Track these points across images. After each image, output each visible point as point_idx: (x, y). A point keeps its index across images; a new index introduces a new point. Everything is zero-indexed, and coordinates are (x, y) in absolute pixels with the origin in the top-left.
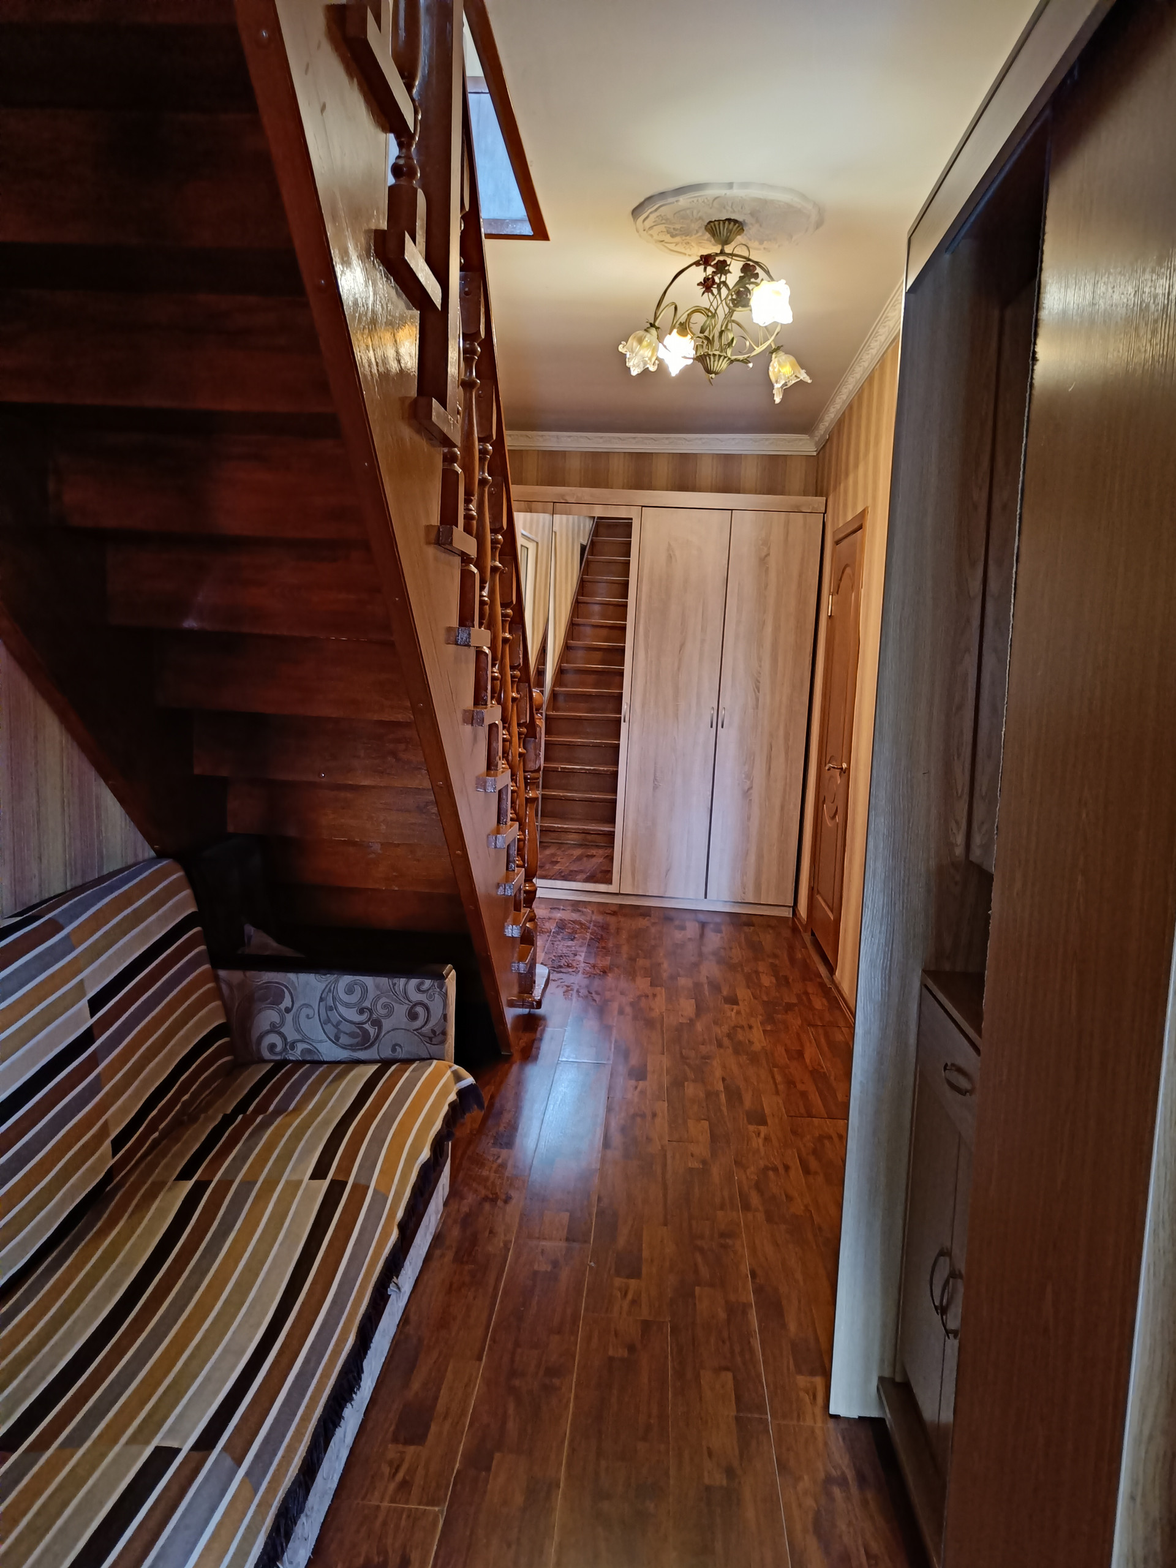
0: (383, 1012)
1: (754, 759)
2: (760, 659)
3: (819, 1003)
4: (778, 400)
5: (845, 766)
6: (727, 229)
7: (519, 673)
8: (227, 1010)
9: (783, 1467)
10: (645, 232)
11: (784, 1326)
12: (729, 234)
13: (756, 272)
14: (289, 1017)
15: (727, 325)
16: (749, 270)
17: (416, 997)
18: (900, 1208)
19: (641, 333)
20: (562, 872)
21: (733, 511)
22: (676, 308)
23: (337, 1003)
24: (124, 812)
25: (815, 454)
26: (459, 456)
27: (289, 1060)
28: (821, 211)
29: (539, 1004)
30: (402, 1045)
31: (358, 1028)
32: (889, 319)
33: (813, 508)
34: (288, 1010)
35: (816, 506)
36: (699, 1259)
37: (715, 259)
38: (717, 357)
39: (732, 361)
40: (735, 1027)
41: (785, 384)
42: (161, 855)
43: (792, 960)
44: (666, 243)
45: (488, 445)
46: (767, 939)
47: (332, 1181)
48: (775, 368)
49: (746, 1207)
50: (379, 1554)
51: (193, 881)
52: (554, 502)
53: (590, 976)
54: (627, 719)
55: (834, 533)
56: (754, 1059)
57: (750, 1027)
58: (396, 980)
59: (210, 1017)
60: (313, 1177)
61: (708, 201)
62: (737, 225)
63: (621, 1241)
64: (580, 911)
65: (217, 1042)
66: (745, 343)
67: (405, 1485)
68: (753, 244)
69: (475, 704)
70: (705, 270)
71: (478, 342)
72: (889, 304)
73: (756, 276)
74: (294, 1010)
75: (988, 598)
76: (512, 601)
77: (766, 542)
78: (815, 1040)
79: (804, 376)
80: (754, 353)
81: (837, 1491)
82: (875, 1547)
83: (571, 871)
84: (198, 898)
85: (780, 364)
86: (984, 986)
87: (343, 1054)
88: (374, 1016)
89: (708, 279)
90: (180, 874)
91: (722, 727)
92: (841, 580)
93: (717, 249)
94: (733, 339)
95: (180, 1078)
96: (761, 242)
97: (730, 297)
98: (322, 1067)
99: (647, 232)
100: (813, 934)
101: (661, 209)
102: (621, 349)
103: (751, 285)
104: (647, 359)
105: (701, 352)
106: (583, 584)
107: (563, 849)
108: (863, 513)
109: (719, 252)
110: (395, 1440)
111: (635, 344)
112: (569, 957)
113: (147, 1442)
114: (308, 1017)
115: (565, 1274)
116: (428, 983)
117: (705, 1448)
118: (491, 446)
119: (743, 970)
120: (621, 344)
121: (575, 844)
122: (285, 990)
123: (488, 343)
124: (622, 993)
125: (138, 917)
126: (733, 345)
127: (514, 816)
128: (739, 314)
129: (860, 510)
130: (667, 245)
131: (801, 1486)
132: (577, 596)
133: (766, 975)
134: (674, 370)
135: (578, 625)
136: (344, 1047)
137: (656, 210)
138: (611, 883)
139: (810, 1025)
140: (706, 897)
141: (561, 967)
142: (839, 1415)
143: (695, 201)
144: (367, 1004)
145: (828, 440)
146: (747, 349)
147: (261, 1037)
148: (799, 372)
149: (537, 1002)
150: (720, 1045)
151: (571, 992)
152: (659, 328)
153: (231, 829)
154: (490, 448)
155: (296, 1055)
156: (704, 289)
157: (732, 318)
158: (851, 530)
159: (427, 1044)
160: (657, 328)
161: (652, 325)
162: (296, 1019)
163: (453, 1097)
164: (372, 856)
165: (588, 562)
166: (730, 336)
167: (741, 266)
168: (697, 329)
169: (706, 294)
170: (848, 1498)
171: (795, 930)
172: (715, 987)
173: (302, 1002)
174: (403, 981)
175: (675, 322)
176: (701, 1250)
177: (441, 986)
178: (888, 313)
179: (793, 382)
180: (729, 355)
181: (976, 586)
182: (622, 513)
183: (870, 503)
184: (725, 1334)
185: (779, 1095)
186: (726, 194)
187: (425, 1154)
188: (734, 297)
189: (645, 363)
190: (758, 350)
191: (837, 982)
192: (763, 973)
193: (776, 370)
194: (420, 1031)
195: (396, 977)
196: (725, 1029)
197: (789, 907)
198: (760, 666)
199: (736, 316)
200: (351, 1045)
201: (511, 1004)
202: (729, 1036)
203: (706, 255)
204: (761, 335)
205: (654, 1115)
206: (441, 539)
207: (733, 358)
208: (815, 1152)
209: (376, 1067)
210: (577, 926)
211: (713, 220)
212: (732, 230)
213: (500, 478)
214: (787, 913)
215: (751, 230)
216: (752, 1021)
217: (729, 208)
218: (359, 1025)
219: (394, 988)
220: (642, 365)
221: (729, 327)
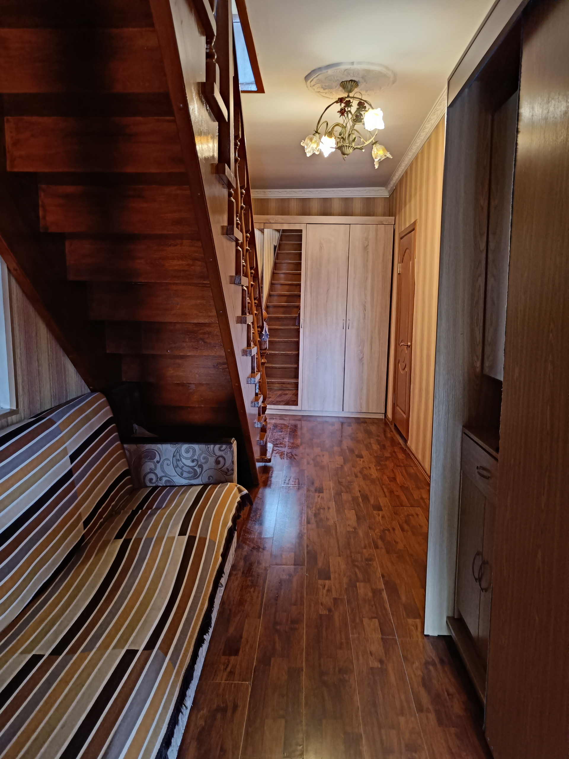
0: (203, 461)
1: (364, 343)
2: (365, 295)
3: (401, 456)
4: (376, 167)
5: (409, 344)
6: (351, 85)
7: (257, 301)
8: (129, 464)
9: (406, 658)
10: (311, 87)
11: (399, 597)
12: (351, 87)
13: (364, 106)
14: (159, 465)
15: (352, 131)
16: (361, 105)
17: (218, 453)
18: (455, 537)
19: (311, 136)
20: (273, 402)
21: (351, 225)
22: (327, 124)
23: (181, 457)
24: (76, 370)
25: (388, 196)
26: (233, 194)
27: (159, 486)
28: (395, 75)
29: (270, 461)
30: (213, 476)
31: (192, 469)
32: (426, 128)
33: (389, 222)
34: (158, 462)
35: (390, 221)
36: (357, 570)
37: (345, 100)
38: (348, 147)
39: (355, 149)
40: (362, 468)
41: (380, 160)
42: (93, 391)
43: (385, 436)
44: (321, 93)
45: (243, 190)
46: (373, 429)
47: (189, 536)
48: (375, 151)
49: (377, 547)
50: (223, 703)
51: (111, 402)
52: (264, 223)
53: (292, 448)
54: (303, 327)
55: (399, 234)
56: (373, 481)
57: (370, 468)
58: (209, 446)
59: (121, 467)
60: (180, 534)
61: (342, 71)
62: (355, 83)
63: (320, 565)
64: (283, 419)
65: (125, 478)
66: (361, 140)
67: (232, 673)
68: (363, 92)
69: (242, 315)
70: (341, 104)
71: (239, 140)
72: (426, 121)
73: (365, 107)
74: (161, 462)
75: (489, 251)
76: (254, 266)
77: (367, 239)
78: (401, 473)
79: (389, 155)
80: (365, 145)
81: (431, 668)
82: (452, 690)
83: (277, 401)
84: (114, 410)
85: (377, 149)
86: (500, 424)
87: (184, 482)
88: (199, 463)
89: (343, 109)
90: (104, 399)
91: (348, 329)
92: (404, 256)
93: (346, 95)
94: (355, 138)
95: (111, 494)
96: (367, 91)
97: (353, 118)
98: (175, 488)
99: (312, 87)
100: (395, 426)
101: (319, 76)
102: (302, 144)
103: (363, 112)
104: (315, 148)
105: (340, 145)
106: (276, 264)
107: (272, 391)
108: (415, 223)
109: (347, 96)
110: (224, 654)
111: (309, 141)
112: (280, 439)
113: (123, 648)
114: (168, 465)
115: (295, 580)
116: (224, 447)
117: (369, 652)
118: (244, 190)
119: (364, 443)
120: (302, 141)
121: (278, 389)
122: (156, 452)
123: (242, 141)
124: (308, 455)
125: (88, 419)
126: (356, 141)
127: (257, 370)
128: (358, 126)
129: (412, 221)
130: (322, 94)
131: (415, 666)
132: (273, 270)
133: (375, 444)
134: (326, 154)
135: (274, 284)
136: (185, 478)
137: (317, 76)
138: (297, 405)
139: (397, 466)
140: (343, 411)
141: (277, 444)
142: (429, 635)
143: (336, 72)
144: (196, 457)
145: (395, 189)
146: (362, 143)
147: (146, 475)
148: (387, 154)
149: (269, 459)
150: (356, 476)
151: (283, 455)
152: (320, 133)
153: (124, 380)
154: (244, 191)
155: (162, 483)
156: (340, 114)
157: (354, 128)
158: (409, 231)
159: (225, 476)
160: (319, 133)
161: (317, 132)
162: (162, 466)
163: (238, 499)
164: (191, 391)
165: (278, 253)
166: (354, 136)
167: (358, 103)
168: (337, 134)
169: (342, 116)
170: (436, 670)
171: (386, 424)
172: (352, 451)
173: (164, 458)
174: (212, 446)
175: (327, 131)
176: (357, 567)
177: (231, 447)
178: (425, 125)
179: (384, 158)
180: (353, 146)
181: (483, 246)
182: (297, 227)
183: (418, 217)
184: (373, 603)
185: (386, 497)
186: (350, 68)
187: (230, 524)
188: (355, 118)
189: (313, 151)
190: (367, 143)
191: (409, 446)
192: (373, 443)
193: (375, 153)
194: (221, 469)
195: (209, 445)
196: (358, 469)
197: (383, 413)
198: (366, 299)
199: (356, 127)
200: (189, 477)
201: (259, 461)
202: (360, 472)
203: (341, 98)
204: (368, 135)
205: (329, 508)
206: (228, 231)
207: (355, 147)
208: (406, 522)
209: (201, 487)
210: (283, 426)
211: (344, 81)
212: (353, 85)
213: (248, 207)
214: (382, 417)
215: (362, 86)
216: (371, 465)
217: (352, 75)
218: (192, 467)
219: (208, 450)
220: (312, 152)
221: (353, 132)
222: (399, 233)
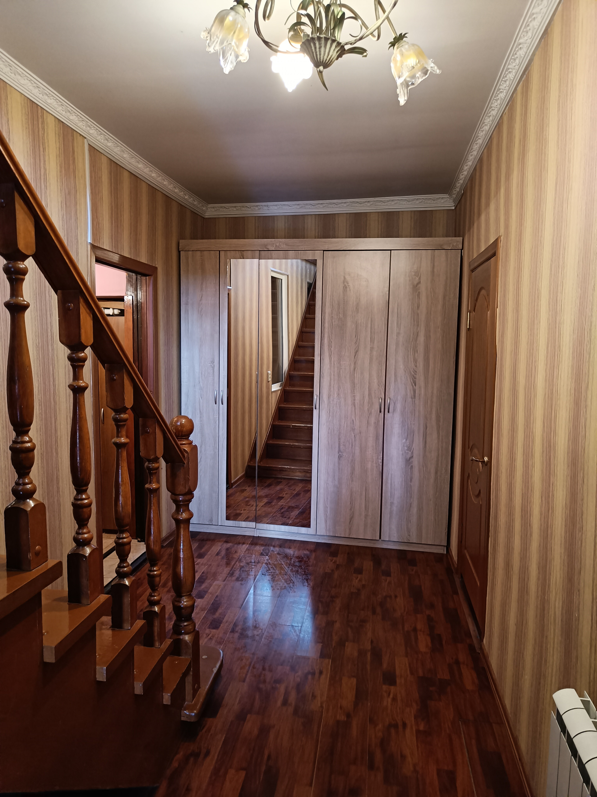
1: (413, 435)
2: (415, 361)
3: (469, 679)
5: (486, 459)
21: (392, 251)
25: (453, 208)
33: (453, 246)
35: (455, 244)
52: (260, 251)
54: (317, 407)
77: (417, 273)
91: (389, 412)
92: (477, 300)
100: (463, 581)
108: (496, 242)
119: (404, 629)
129: (492, 241)
133: (423, 634)
138: (309, 527)
139: (461, 719)
140: (380, 538)
158: (487, 258)
171: (447, 571)
179: (420, 80)
182: (309, 256)
183: (502, 232)
191: (485, 652)
192: (421, 630)
193: (398, 62)
197: (444, 546)
198: (416, 366)
202: (382, 745)
214: (443, 551)
222: (470, 263)
